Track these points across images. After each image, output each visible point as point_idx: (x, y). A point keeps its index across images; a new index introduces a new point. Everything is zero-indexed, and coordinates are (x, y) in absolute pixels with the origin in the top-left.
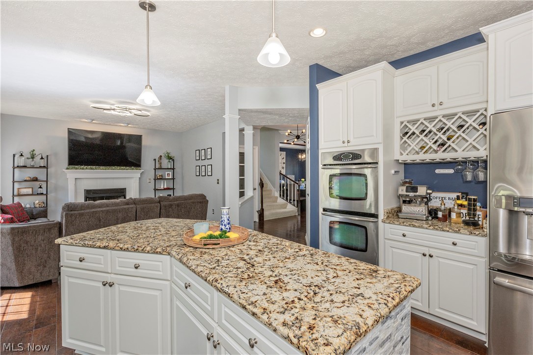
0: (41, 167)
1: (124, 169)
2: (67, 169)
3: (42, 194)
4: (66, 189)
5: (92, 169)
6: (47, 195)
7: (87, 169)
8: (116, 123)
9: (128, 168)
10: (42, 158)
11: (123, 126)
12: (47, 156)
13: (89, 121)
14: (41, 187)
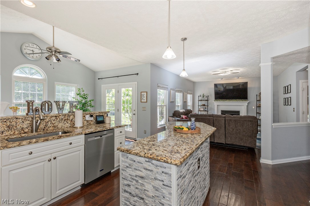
0: (206, 100)
1: (238, 101)
2: (215, 101)
3: (206, 111)
4: (214, 109)
5: (223, 101)
6: (208, 111)
7: (221, 101)
8: (233, 78)
9: (240, 100)
10: (206, 97)
11: (237, 79)
12: (208, 96)
13: (221, 79)
14: (206, 108)
